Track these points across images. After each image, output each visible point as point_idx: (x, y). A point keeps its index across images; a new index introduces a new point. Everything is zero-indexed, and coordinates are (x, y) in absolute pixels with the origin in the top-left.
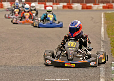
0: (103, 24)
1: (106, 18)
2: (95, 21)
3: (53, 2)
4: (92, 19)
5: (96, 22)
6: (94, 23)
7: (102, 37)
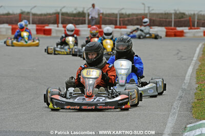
0: (193, 62)
1: (203, 51)
2: (182, 56)
3: (116, 24)
4: (178, 53)
5: (183, 58)
6: (179, 60)
7: (185, 83)
